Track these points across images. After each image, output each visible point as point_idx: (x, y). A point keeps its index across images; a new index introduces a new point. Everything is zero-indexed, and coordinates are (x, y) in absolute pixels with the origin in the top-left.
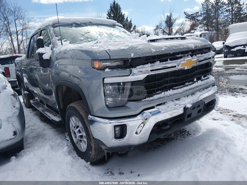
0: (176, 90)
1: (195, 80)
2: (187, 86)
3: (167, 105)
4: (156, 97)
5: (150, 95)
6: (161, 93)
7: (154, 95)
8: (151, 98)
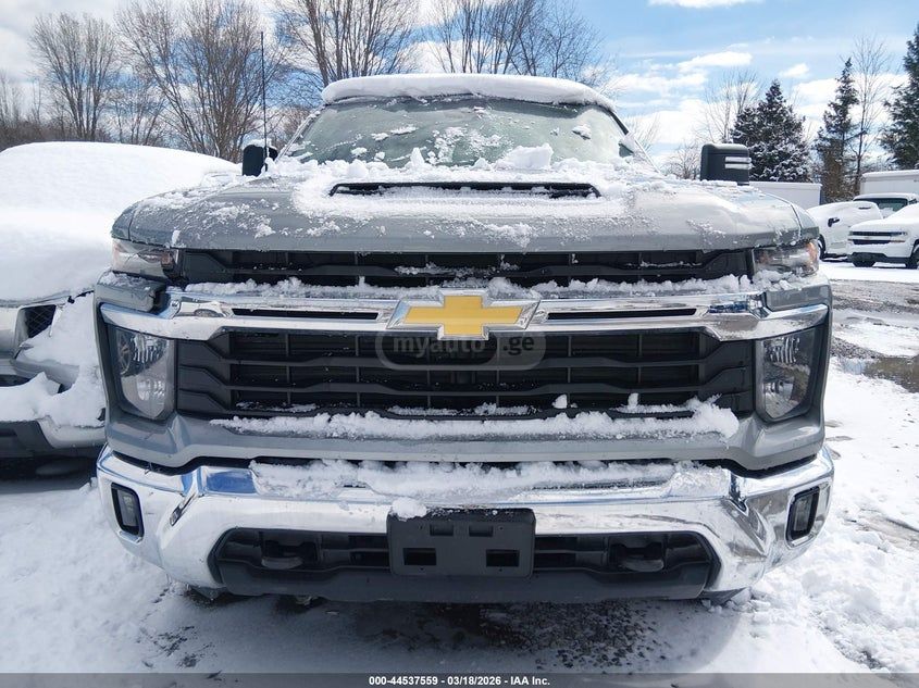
0: (399, 422)
1: (561, 402)
2: (482, 419)
3: (315, 471)
4: (281, 423)
5: (256, 410)
6: (312, 414)
7: (275, 416)
8: (255, 425)
